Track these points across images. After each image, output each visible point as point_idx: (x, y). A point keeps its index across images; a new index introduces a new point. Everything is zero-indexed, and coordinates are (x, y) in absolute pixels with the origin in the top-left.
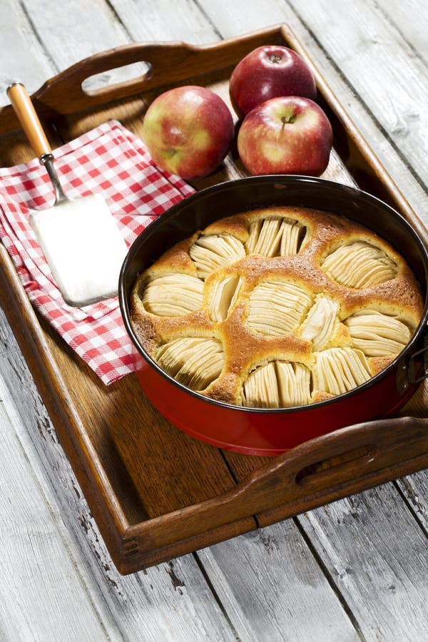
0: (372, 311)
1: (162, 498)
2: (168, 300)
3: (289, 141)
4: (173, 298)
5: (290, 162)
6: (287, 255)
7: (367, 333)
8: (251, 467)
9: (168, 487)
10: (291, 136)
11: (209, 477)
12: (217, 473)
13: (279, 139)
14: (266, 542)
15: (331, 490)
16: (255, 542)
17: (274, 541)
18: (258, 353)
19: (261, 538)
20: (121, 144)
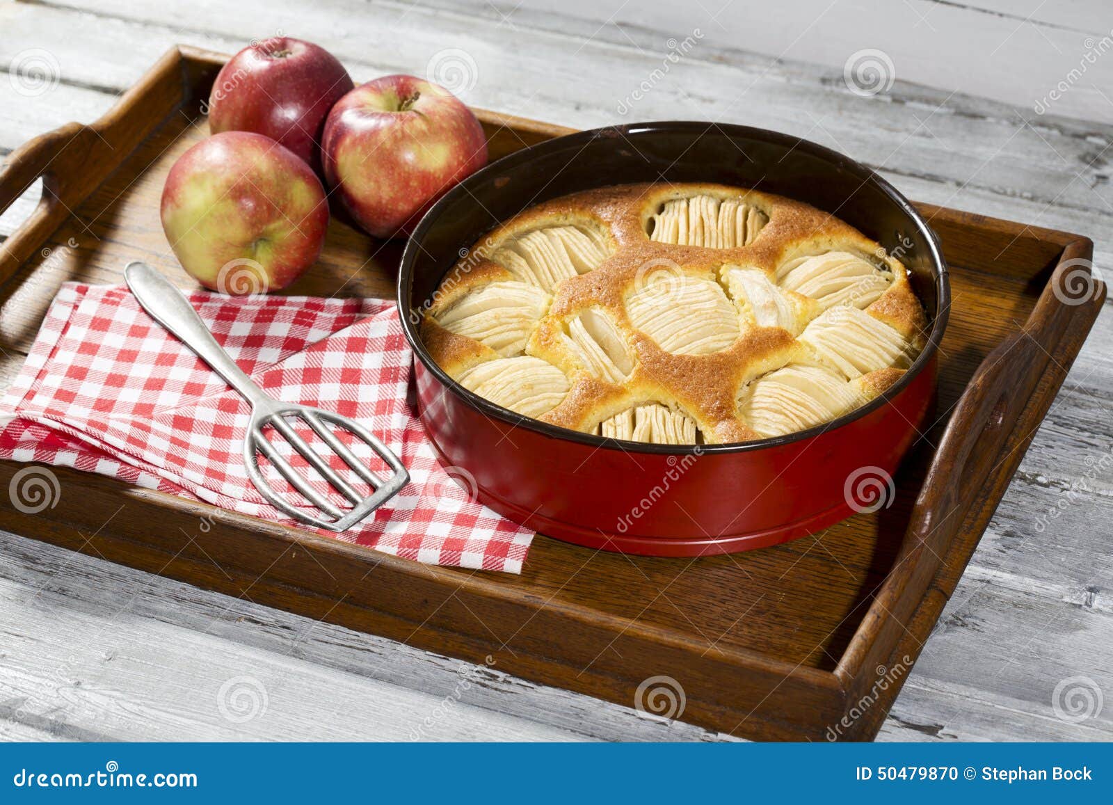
0: (795, 261)
1: (787, 645)
2: (520, 393)
3: (444, 125)
4: (524, 387)
5: (461, 158)
6: (597, 263)
7: (831, 283)
8: (846, 541)
9: (777, 628)
10: (442, 118)
11: (811, 583)
12: (815, 573)
13: (429, 130)
14: (958, 621)
15: (980, 500)
16: (946, 632)
17: (965, 616)
18: (734, 376)
19: (946, 623)
20: (123, 301)
